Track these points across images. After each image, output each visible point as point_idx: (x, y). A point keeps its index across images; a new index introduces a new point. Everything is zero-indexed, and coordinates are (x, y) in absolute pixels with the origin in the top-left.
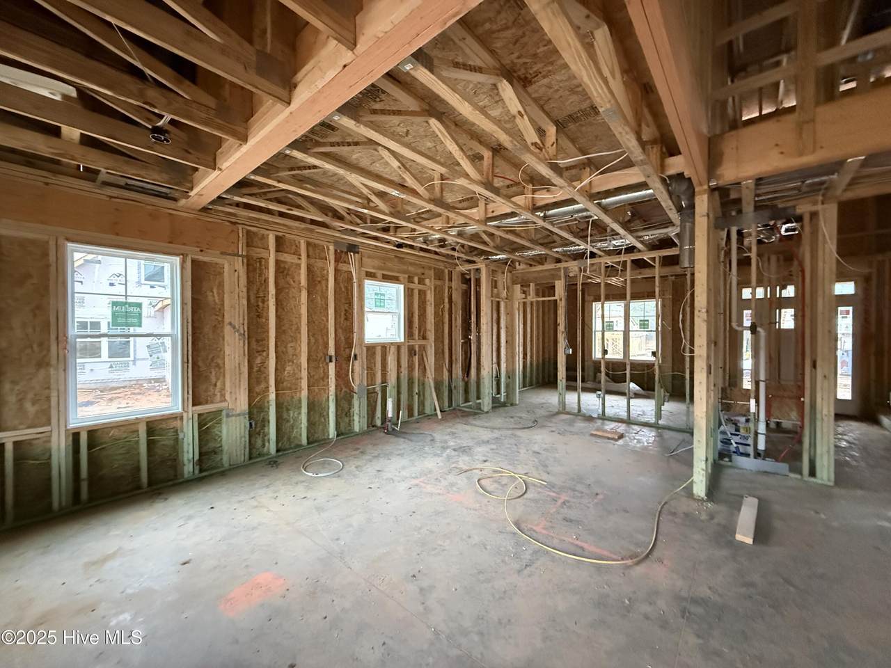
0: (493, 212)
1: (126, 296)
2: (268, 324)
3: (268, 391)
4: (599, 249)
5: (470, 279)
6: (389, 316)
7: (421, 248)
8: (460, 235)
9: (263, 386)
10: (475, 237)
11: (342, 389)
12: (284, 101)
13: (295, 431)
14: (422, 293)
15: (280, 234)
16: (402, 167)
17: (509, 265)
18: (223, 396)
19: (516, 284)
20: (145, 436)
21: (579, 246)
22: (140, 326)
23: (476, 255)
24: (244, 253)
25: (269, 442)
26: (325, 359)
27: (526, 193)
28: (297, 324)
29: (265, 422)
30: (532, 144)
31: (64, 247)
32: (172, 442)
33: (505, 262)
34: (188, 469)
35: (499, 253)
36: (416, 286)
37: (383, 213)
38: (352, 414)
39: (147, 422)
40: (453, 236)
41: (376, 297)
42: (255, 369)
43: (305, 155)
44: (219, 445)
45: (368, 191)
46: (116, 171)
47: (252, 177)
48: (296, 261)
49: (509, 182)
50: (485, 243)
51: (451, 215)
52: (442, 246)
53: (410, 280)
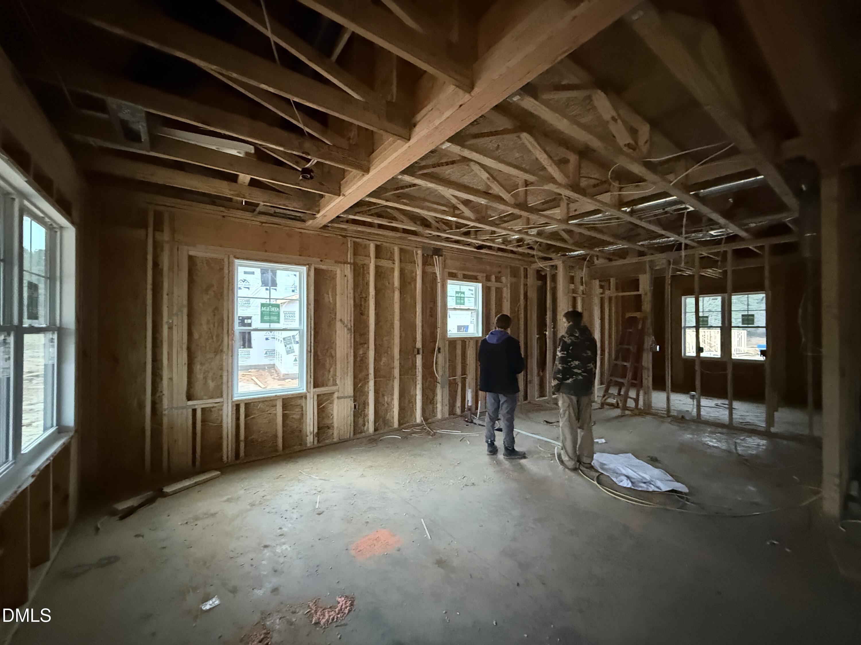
0: (576, 210)
1: (270, 299)
2: (369, 320)
3: (368, 378)
4: (693, 240)
5: (546, 276)
6: (470, 312)
7: (499, 248)
8: (539, 234)
9: (363, 374)
10: (555, 235)
11: (427, 379)
12: (405, 139)
13: (389, 414)
14: (499, 291)
15: (378, 243)
16: (491, 178)
17: (588, 261)
18: (335, 381)
19: (595, 279)
20: (281, 410)
21: (668, 237)
22: (279, 322)
23: (553, 252)
24: (352, 261)
25: (368, 422)
26: (414, 351)
27: (611, 189)
28: (391, 320)
29: (365, 404)
30: (625, 145)
31: (233, 262)
32: (298, 416)
33: (583, 258)
34: (310, 440)
35: (576, 249)
36: (493, 284)
37: (469, 219)
38: (435, 403)
39: (283, 399)
40: (533, 235)
41: (457, 295)
42: (359, 359)
43: (413, 178)
44: (331, 422)
45: (456, 201)
46: (270, 203)
47: (367, 199)
48: (391, 265)
49: (596, 182)
50: (563, 240)
51: (533, 217)
52: (519, 246)
53: (488, 279)
